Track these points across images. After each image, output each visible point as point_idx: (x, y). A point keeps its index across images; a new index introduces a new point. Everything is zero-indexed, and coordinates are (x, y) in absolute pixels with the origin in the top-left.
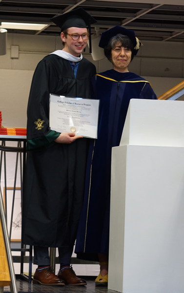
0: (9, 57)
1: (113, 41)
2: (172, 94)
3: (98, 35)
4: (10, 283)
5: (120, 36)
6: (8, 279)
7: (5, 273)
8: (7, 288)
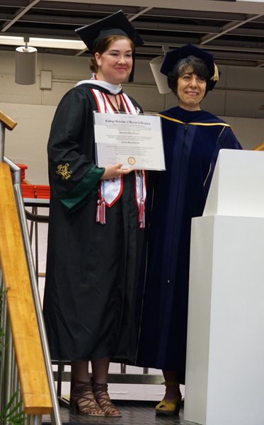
0: (38, 88)
1: (182, 65)
5: (193, 59)
6: (49, 405)
7: (44, 396)
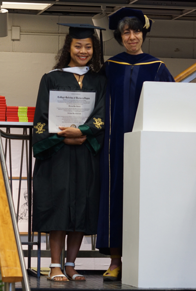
0: (10, 39)
2: (185, 77)
3: (104, 14)
4: (22, 279)
6: (20, 275)
7: (16, 268)
8: (18, 285)
